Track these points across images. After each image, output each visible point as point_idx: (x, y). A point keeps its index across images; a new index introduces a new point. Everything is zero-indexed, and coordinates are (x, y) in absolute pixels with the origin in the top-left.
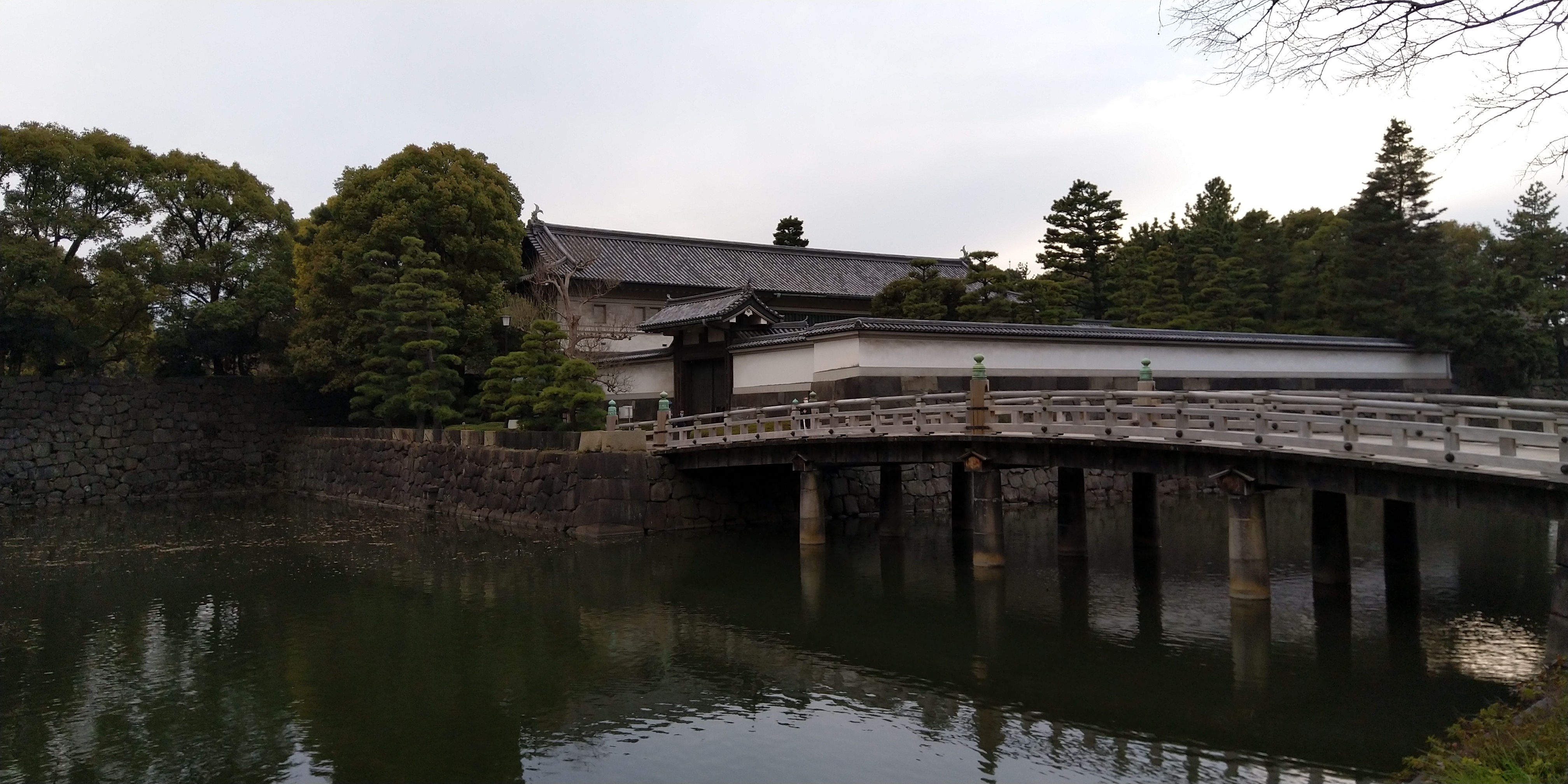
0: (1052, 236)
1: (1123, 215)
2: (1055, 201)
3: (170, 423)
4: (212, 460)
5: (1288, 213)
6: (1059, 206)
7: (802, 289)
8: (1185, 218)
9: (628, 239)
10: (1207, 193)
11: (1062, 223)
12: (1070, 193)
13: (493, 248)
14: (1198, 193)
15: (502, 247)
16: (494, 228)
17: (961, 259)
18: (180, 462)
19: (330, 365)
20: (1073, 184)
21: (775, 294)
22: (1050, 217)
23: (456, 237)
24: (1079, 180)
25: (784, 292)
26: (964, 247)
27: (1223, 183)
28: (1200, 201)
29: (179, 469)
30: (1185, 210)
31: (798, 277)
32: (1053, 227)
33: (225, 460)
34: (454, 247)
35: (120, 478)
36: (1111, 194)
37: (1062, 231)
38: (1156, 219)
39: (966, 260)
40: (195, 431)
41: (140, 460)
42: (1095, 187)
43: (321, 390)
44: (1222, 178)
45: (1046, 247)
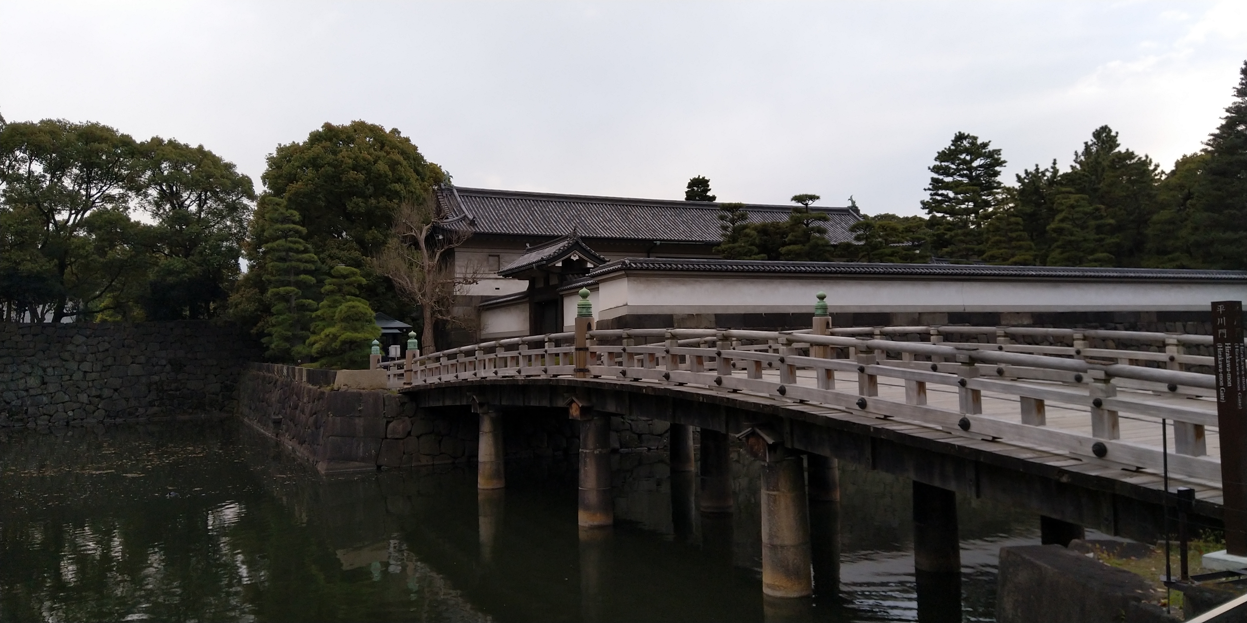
0: (936, 184)
1: (1005, 162)
2: (938, 153)
3: (143, 359)
4: (177, 389)
5: (1182, 157)
6: (942, 156)
7: (683, 237)
8: (1074, 164)
9: (529, 198)
10: (1095, 140)
11: (946, 172)
12: (952, 145)
13: (387, 207)
14: (1086, 141)
15: (396, 206)
16: (390, 190)
17: (849, 207)
18: (150, 391)
19: (256, 310)
20: (954, 136)
21: (655, 242)
22: (935, 167)
23: (355, 199)
24: (960, 133)
25: (664, 240)
26: (851, 197)
27: (1110, 131)
28: (1087, 147)
29: (148, 397)
30: (1074, 157)
31: (682, 227)
32: (936, 176)
33: (188, 389)
34: (353, 208)
35: (98, 405)
36: (990, 144)
37: (949, 179)
38: (1037, 165)
39: (854, 208)
40: (165, 366)
41: (116, 390)
42: (975, 138)
43: (252, 331)
44: (1109, 126)
45: (931, 195)
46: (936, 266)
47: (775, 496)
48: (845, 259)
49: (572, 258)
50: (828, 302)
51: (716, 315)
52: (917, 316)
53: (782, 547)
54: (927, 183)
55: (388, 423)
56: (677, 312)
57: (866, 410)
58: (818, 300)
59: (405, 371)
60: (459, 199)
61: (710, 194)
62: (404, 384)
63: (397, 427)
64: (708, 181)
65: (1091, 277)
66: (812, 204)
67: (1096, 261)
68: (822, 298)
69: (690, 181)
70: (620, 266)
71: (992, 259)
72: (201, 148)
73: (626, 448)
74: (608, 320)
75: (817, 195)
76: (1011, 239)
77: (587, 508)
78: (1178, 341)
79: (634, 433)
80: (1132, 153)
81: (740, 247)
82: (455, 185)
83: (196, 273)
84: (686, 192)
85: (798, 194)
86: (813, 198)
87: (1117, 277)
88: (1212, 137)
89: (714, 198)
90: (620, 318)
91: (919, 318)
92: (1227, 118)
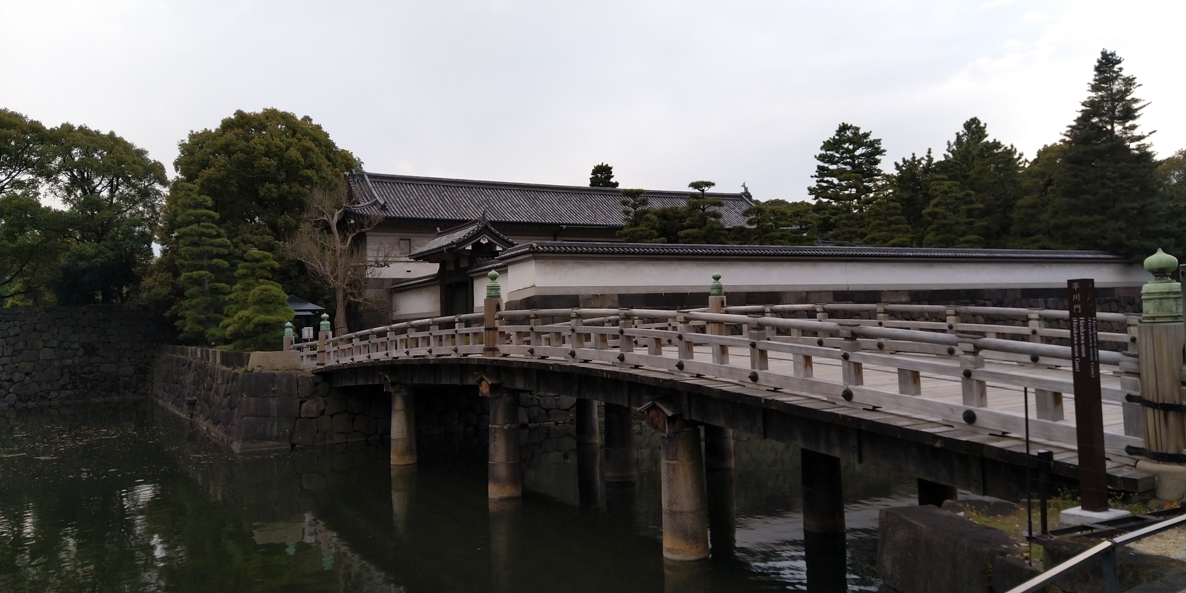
0: (822, 172)
1: (884, 151)
2: (824, 142)
3: (55, 343)
4: (90, 373)
5: (1043, 147)
6: (828, 145)
7: (588, 222)
8: (947, 153)
9: (440, 184)
10: (965, 131)
11: (831, 160)
12: (836, 135)
13: (299, 193)
14: (957, 131)
15: (308, 191)
16: (302, 176)
17: (742, 193)
18: (62, 375)
19: (170, 294)
20: (838, 126)
21: (561, 226)
22: (820, 156)
23: (267, 185)
24: (843, 123)
25: (570, 224)
26: (744, 184)
27: (979, 122)
28: (959, 137)
29: (61, 381)
30: (947, 146)
31: (587, 212)
32: (821, 164)
33: (102, 372)
34: (265, 193)
35: (9, 389)
36: (871, 134)
37: (833, 167)
38: (914, 154)
39: (746, 194)
40: (77, 349)
41: (27, 374)
42: (858, 129)
43: (165, 315)
44: (978, 118)
45: (817, 181)
46: (822, 248)
47: (674, 464)
48: (739, 242)
49: (482, 241)
50: (722, 282)
51: (619, 295)
52: (805, 294)
53: (681, 513)
54: (814, 171)
55: (302, 402)
56: (583, 292)
57: (758, 383)
58: (714, 281)
59: (318, 352)
60: (370, 185)
61: (613, 180)
62: (318, 364)
63: (311, 406)
64: (611, 168)
65: (962, 257)
66: (708, 190)
67: (967, 242)
68: (717, 278)
69: (594, 168)
70: (527, 249)
71: (873, 241)
72: (112, 134)
73: (535, 423)
74: (517, 301)
75: (712, 181)
76: (890, 223)
77: (497, 481)
78: (1040, 316)
79: (542, 408)
80: (999, 143)
81: (641, 230)
82: (366, 171)
83: (108, 257)
84: (591, 179)
85: (695, 181)
86: (709, 184)
87: (985, 257)
88: (1069, 129)
89: (617, 184)
90: (528, 299)
91: (806, 296)
92: (1083, 111)
